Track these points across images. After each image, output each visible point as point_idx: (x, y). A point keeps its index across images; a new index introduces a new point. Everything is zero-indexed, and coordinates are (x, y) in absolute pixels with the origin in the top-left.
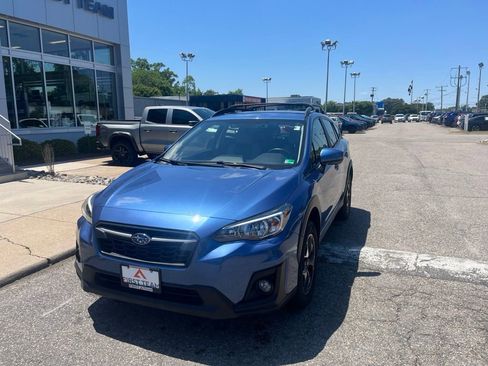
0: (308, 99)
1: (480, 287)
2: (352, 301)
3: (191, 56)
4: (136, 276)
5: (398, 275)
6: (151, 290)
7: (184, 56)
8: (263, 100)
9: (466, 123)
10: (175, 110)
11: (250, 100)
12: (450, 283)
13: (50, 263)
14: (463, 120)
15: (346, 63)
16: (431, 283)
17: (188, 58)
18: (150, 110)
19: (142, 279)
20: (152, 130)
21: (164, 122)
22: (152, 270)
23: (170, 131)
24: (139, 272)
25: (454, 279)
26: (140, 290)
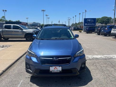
0: (38, 23)
1: (104, 60)
2: (88, 67)
3: (6, 11)
4: (54, 69)
5: (90, 60)
6: (59, 72)
7: (3, 11)
8: (27, 23)
9: (73, 29)
10: (13, 25)
11: (23, 23)
12: (99, 60)
13: (4, 72)
14: (72, 29)
15: (47, 15)
16: (96, 60)
17: (5, 11)
18: (5, 25)
19: (56, 69)
20: (6, 31)
21: (10, 29)
22: (59, 66)
23: (13, 31)
24: (56, 67)
25: (99, 59)
26: (56, 72)
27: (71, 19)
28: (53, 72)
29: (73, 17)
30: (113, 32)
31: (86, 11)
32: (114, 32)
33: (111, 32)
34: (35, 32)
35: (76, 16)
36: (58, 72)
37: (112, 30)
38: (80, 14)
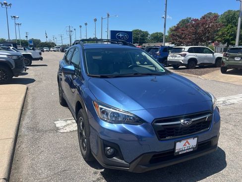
4: (185, 145)
6: (192, 150)
15: (14, 17)
22: (194, 138)
27: (75, 29)
28: (180, 153)
29: (81, 27)
30: (171, 58)
31: (108, 15)
32: (174, 58)
33: (168, 58)
34: (15, 58)
35: (86, 24)
36: (190, 150)
37: (169, 55)
38: (95, 20)
